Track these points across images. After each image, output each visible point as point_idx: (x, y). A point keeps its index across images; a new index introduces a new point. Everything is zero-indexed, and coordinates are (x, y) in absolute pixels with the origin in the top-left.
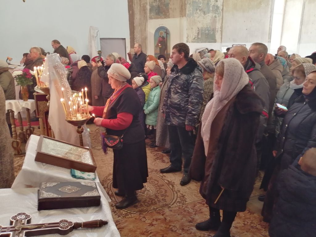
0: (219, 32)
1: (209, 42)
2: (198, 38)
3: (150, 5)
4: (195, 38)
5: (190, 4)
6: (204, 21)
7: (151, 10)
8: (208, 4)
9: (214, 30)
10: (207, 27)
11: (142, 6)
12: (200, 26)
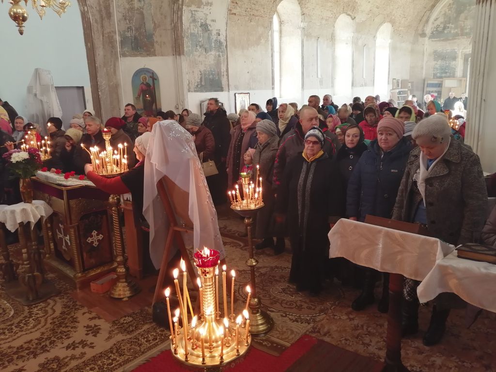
0: (225, 77)
1: (215, 91)
2: (202, 86)
3: (120, 35)
4: (197, 86)
5: (187, 38)
6: (207, 61)
7: (122, 43)
8: (209, 38)
9: (219, 74)
10: (211, 71)
11: (107, 36)
12: (202, 68)
